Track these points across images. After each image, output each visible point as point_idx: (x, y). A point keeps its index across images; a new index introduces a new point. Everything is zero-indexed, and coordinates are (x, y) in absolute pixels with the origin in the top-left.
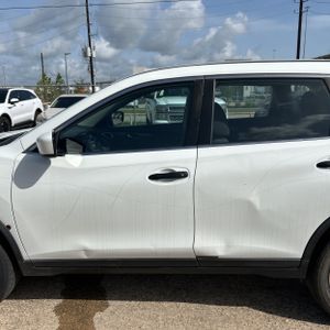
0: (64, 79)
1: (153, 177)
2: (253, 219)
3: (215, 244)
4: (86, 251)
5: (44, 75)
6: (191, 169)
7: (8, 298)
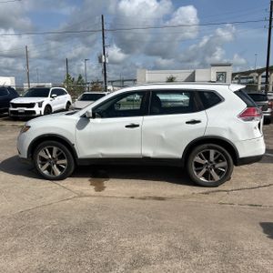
0: (83, 78)
1: (127, 126)
2: (163, 143)
3: (150, 152)
4: (102, 154)
5: (68, 76)
6: (141, 124)
7: (70, 177)
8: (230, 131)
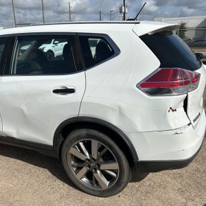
8: (121, 113)
